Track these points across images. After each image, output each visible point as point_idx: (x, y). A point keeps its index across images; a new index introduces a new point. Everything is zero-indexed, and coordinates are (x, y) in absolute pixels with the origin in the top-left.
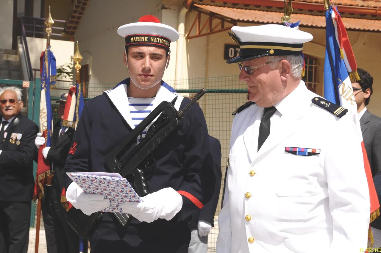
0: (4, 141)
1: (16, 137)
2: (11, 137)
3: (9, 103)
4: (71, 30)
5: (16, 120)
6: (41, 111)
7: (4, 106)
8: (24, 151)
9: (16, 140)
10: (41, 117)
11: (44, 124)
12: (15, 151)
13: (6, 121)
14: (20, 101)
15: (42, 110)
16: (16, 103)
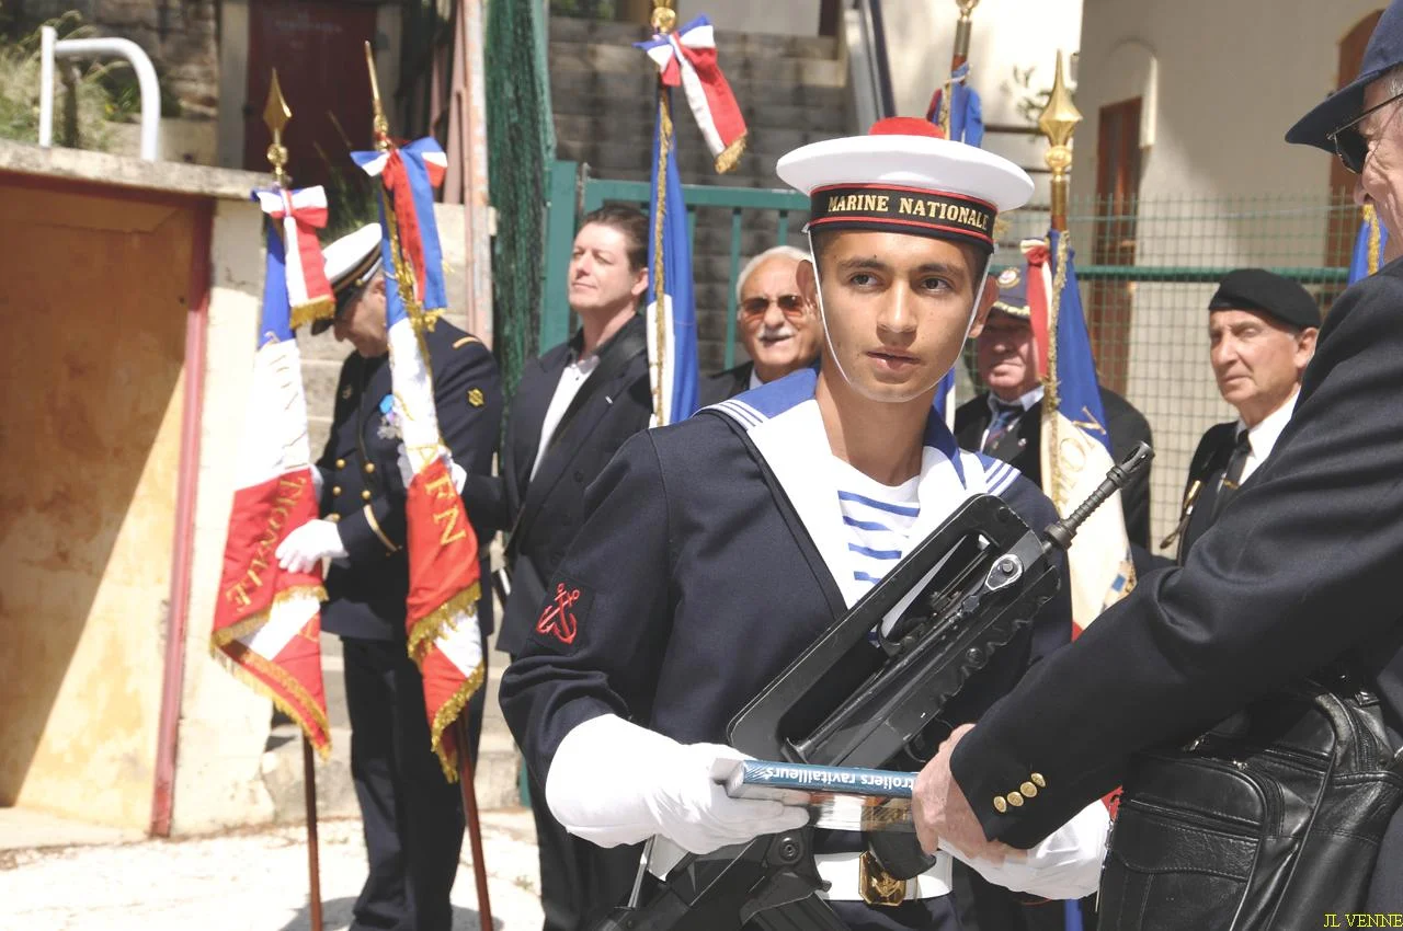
3: (779, 311)
7: (757, 322)
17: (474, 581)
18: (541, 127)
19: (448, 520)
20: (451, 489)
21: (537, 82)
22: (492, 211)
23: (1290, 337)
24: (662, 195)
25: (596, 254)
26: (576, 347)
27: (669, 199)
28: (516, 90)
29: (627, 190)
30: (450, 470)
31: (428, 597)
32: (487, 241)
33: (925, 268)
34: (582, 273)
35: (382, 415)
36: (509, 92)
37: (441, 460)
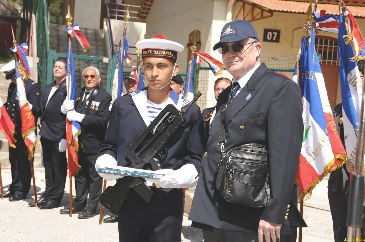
0: (86, 107)
1: (95, 104)
2: (92, 104)
3: (91, 78)
4: (144, 15)
5: (96, 91)
6: (113, 85)
7: (86, 80)
8: (100, 115)
9: (95, 107)
10: (113, 90)
11: (115, 95)
12: (94, 115)
13: (88, 92)
14: (98, 76)
15: (115, 84)
16: (96, 78)
17: (34, 125)
18: (47, 43)
19: (29, 114)
20: (29, 109)
21: (46, 35)
22: (38, 58)
23: (179, 85)
24: (69, 56)
25: (59, 67)
26: (54, 83)
27: (70, 58)
28: (42, 36)
29: (63, 55)
30: (29, 105)
31: (25, 129)
32: (37, 64)
33: (159, 64)
34: (57, 71)
35: (17, 95)
36: (41, 36)
37: (27, 103)
